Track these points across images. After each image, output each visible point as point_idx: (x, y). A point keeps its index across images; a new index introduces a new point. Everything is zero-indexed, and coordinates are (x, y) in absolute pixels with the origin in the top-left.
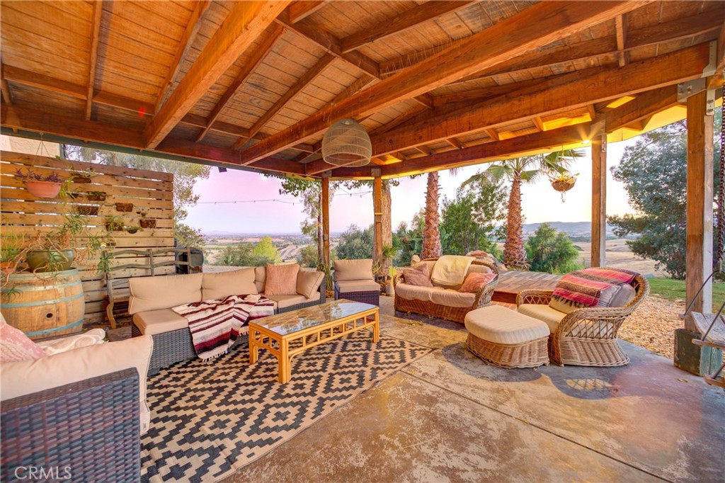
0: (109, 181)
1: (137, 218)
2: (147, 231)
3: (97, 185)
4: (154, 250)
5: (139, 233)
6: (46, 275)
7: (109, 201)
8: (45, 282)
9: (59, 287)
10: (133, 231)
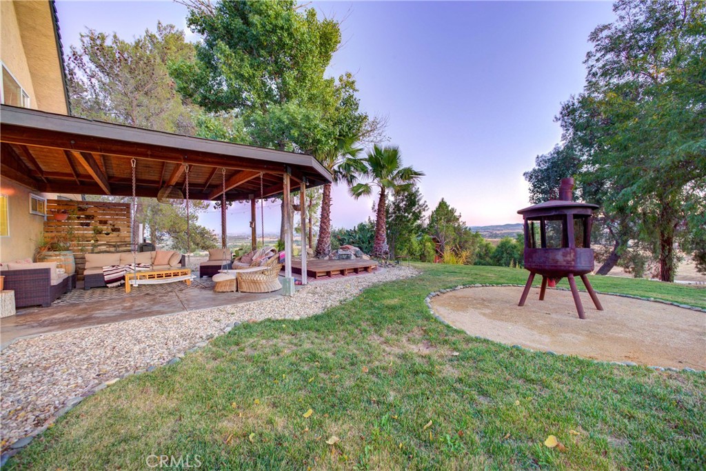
0: (96, 209)
1: (110, 228)
2: (115, 234)
3: (91, 212)
4: (118, 243)
5: (111, 235)
6: (57, 253)
7: (96, 219)
8: (56, 255)
9: (62, 257)
10: (108, 234)
